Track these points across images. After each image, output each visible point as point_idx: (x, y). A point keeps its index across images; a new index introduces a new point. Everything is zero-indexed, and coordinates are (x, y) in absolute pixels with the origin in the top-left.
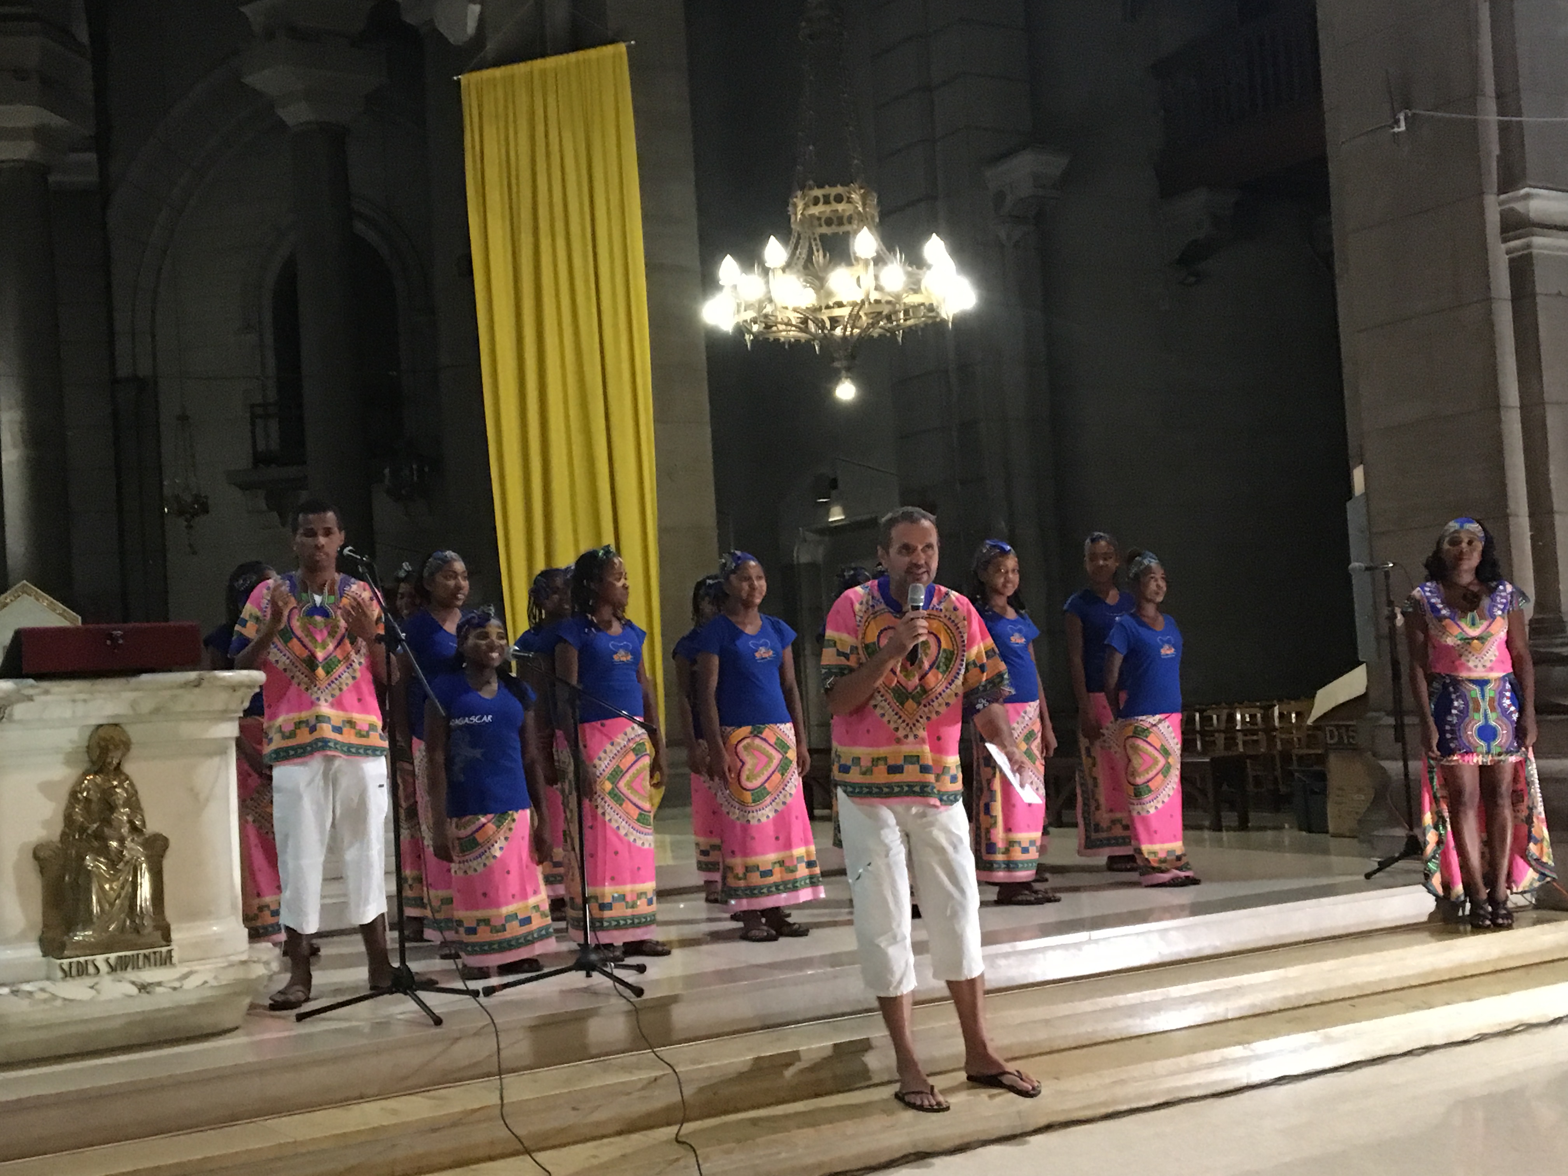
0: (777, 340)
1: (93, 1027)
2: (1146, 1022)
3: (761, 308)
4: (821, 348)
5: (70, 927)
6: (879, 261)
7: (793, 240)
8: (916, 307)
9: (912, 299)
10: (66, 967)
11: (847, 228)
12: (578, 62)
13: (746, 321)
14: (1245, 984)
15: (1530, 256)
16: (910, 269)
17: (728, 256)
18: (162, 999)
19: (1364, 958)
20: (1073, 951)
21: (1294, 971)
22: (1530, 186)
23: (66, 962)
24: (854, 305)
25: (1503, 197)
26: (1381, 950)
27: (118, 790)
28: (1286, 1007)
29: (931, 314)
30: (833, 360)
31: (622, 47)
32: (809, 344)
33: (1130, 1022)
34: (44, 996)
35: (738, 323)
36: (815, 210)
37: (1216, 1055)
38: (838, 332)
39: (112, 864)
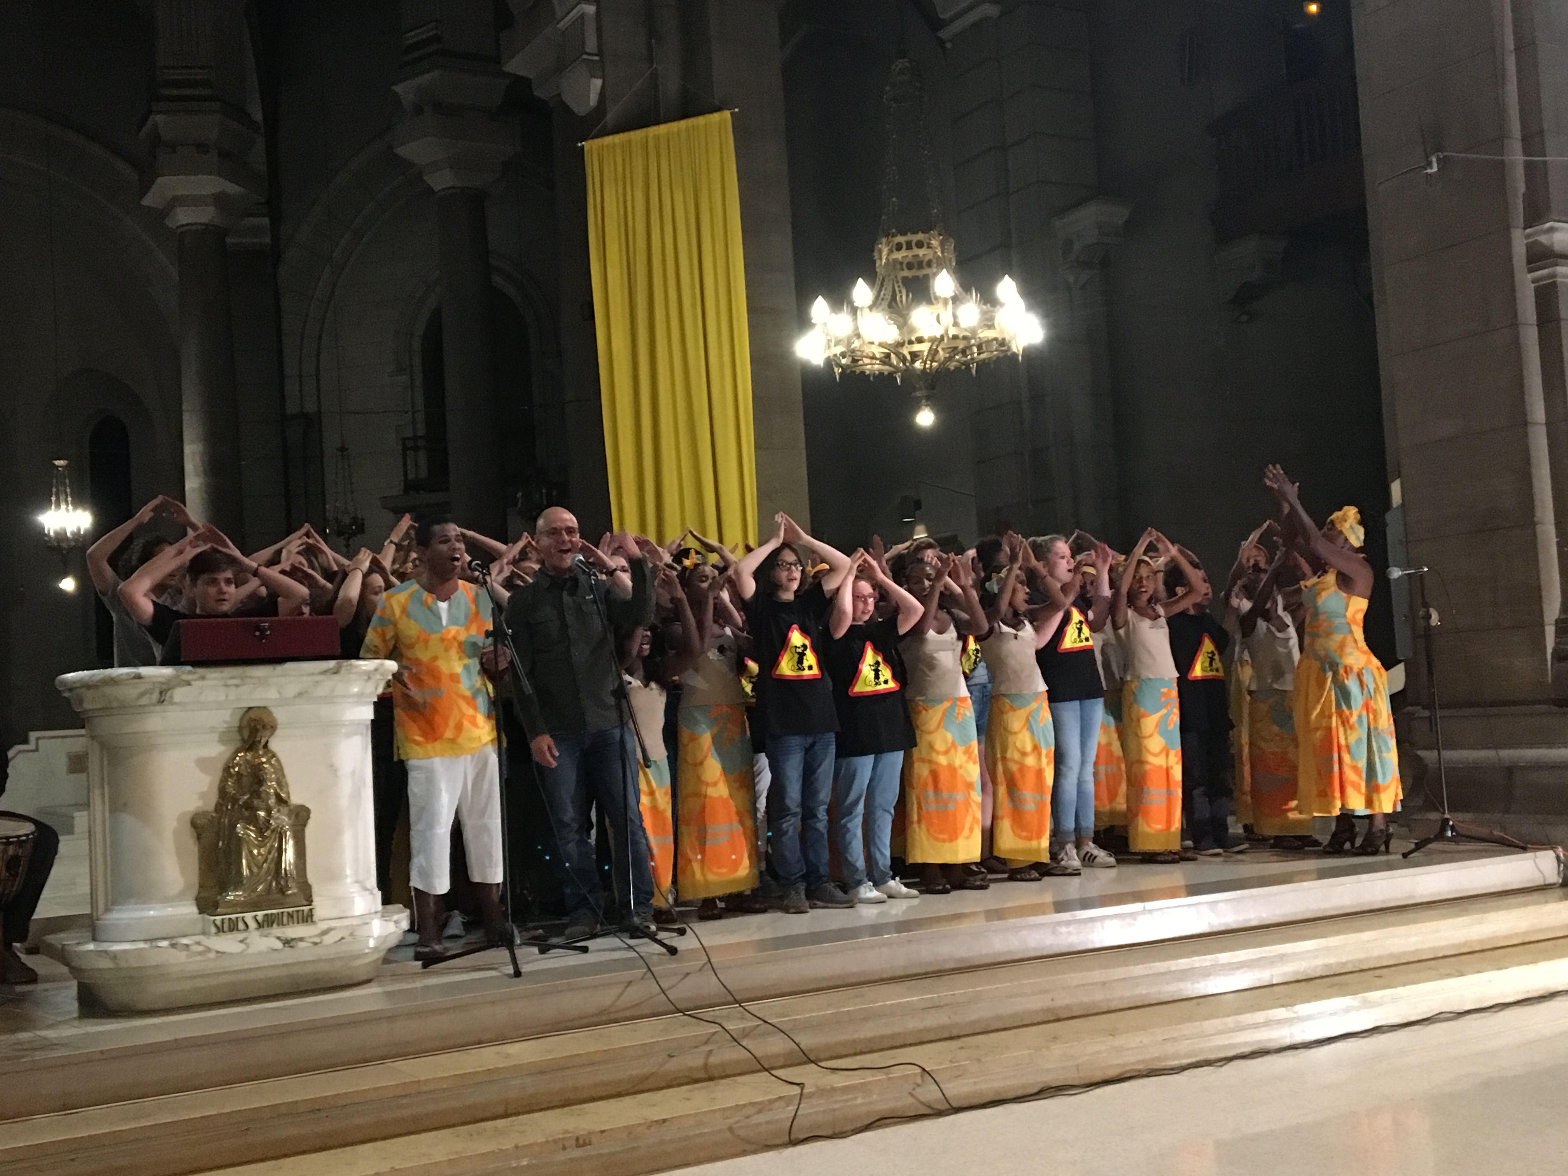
0: (863, 373)
1: (242, 977)
2: (1196, 985)
3: (849, 344)
4: (902, 381)
5: (223, 888)
6: (955, 300)
7: (878, 282)
8: (989, 342)
9: (986, 334)
10: (219, 923)
11: (926, 271)
12: (687, 129)
13: (835, 355)
14: (1289, 952)
15: (1554, 284)
16: (985, 307)
17: (820, 297)
18: (303, 952)
19: (1402, 929)
20: (1128, 920)
21: (1334, 941)
22: (1554, 221)
23: (219, 918)
24: (933, 340)
25: (1528, 231)
26: (1415, 922)
27: (265, 766)
28: (1328, 973)
29: (1003, 348)
30: (915, 389)
31: (727, 114)
32: (891, 375)
33: (1182, 985)
34: (200, 948)
35: (829, 357)
36: (898, 256)
37: (1260, 1016)
38: (918, 365)
39: (260, 832)
